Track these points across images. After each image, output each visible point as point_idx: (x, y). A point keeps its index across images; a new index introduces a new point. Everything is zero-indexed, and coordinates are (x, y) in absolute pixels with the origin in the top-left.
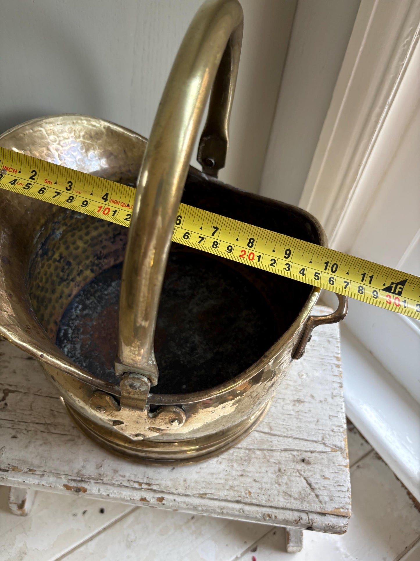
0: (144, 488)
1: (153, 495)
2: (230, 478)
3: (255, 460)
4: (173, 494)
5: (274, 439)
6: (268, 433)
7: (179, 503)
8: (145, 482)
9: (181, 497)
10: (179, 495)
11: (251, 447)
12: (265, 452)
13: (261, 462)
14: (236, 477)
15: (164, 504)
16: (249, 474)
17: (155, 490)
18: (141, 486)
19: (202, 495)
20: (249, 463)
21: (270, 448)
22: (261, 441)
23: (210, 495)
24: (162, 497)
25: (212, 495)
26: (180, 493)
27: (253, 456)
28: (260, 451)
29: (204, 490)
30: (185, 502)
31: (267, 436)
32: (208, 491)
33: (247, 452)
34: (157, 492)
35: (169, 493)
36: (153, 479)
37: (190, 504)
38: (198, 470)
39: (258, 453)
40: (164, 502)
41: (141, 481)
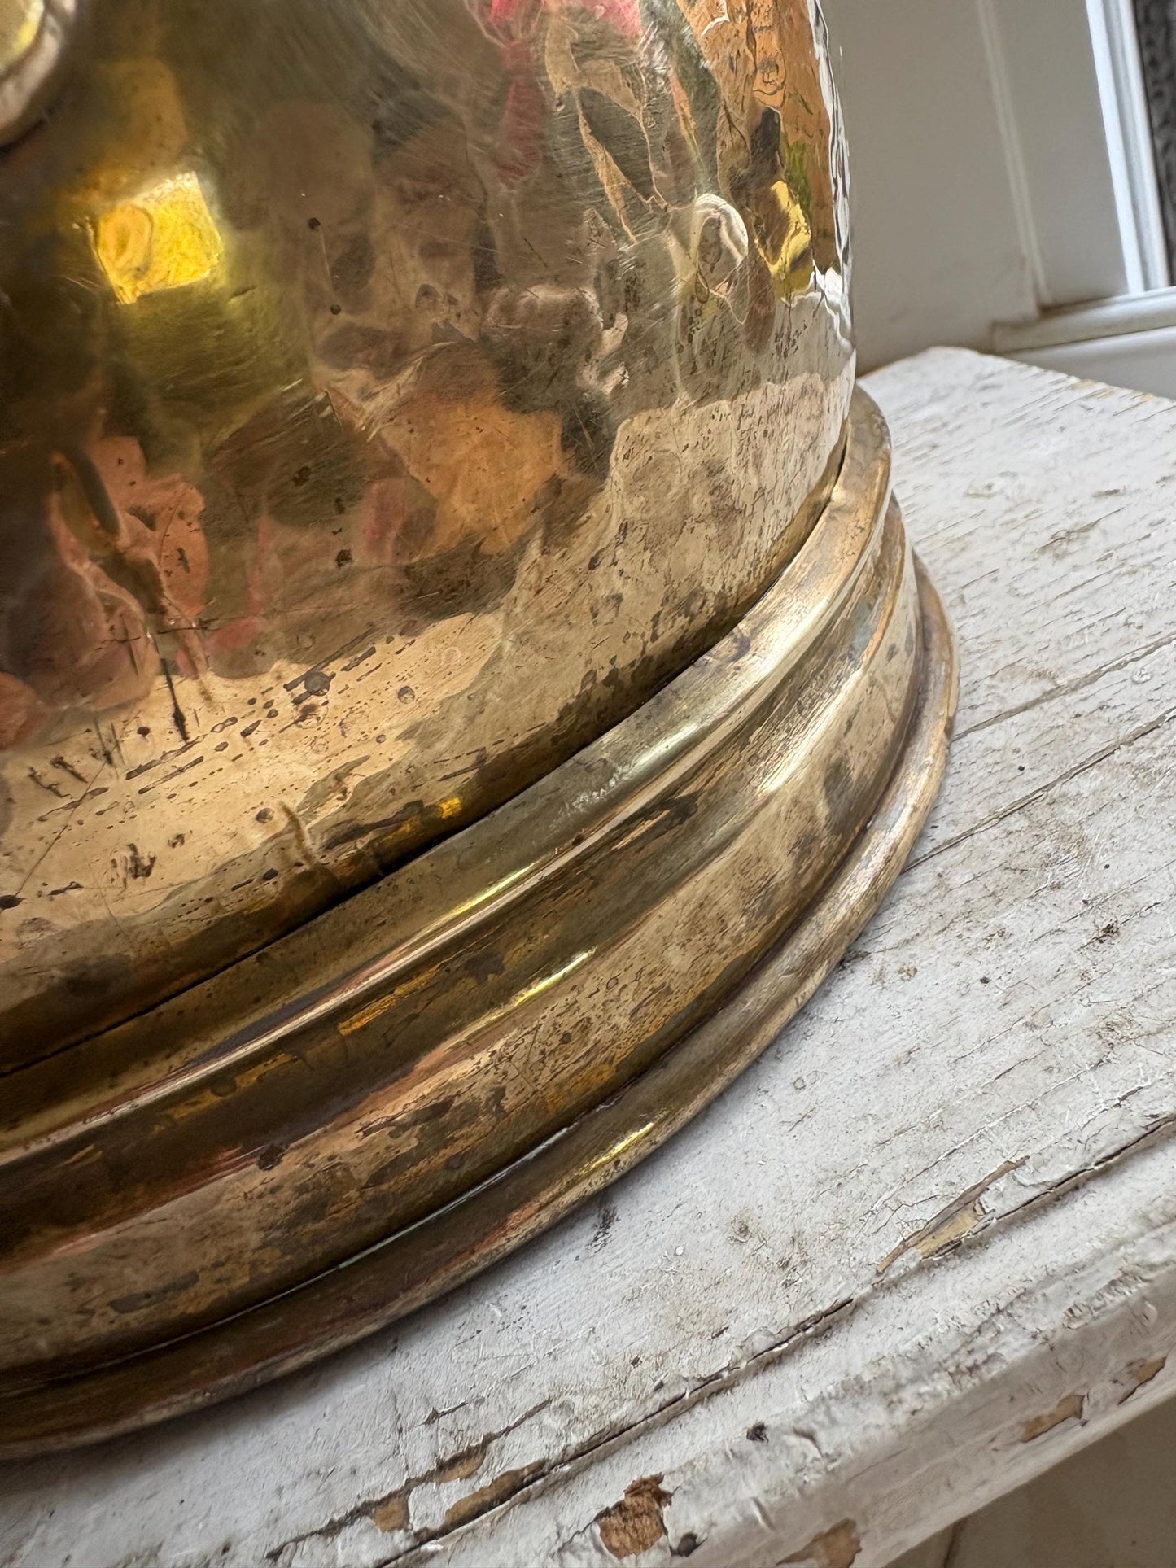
0: (436, 1523)
1: (550, 1529)
2: (1047, 994)
3: (1108, 821)
4: (713, 1388)
5: (1100, 691)
6: (1049, 696)
7: (810, 1436)
8: (424, 1464)
9: (790, 1371)
10: (769, 1361)
11: (1020, 793)
12: (1119, 757)
13: (1151, 803)
14: (1081, 963)
15: (689, 1544)
16: (1145, 898)
17: (539, 1470)
18: (403, 1524)
19: (947, 1234)
20: (1084, 856)
21: (1128, 729)
22: (1047, 739)
23: (1001, 1184)
24: (635, 1490)
25: (1023, 1175)
26: (760, 1343)
27: (1069, 813)
28: (1094, 772)
29: (933, 1185)
30: (854, 1390)
31: (1055, 706)
32: (968, 1171)
33: (1017, 822)
34: (569, 1478)
35: (674, 1410)
36: (480, 1401)
37: (905, 1373)
38: (797, 1104)
39: (1085, 784)
40: (680, 1518)
41: (387, 1482)
